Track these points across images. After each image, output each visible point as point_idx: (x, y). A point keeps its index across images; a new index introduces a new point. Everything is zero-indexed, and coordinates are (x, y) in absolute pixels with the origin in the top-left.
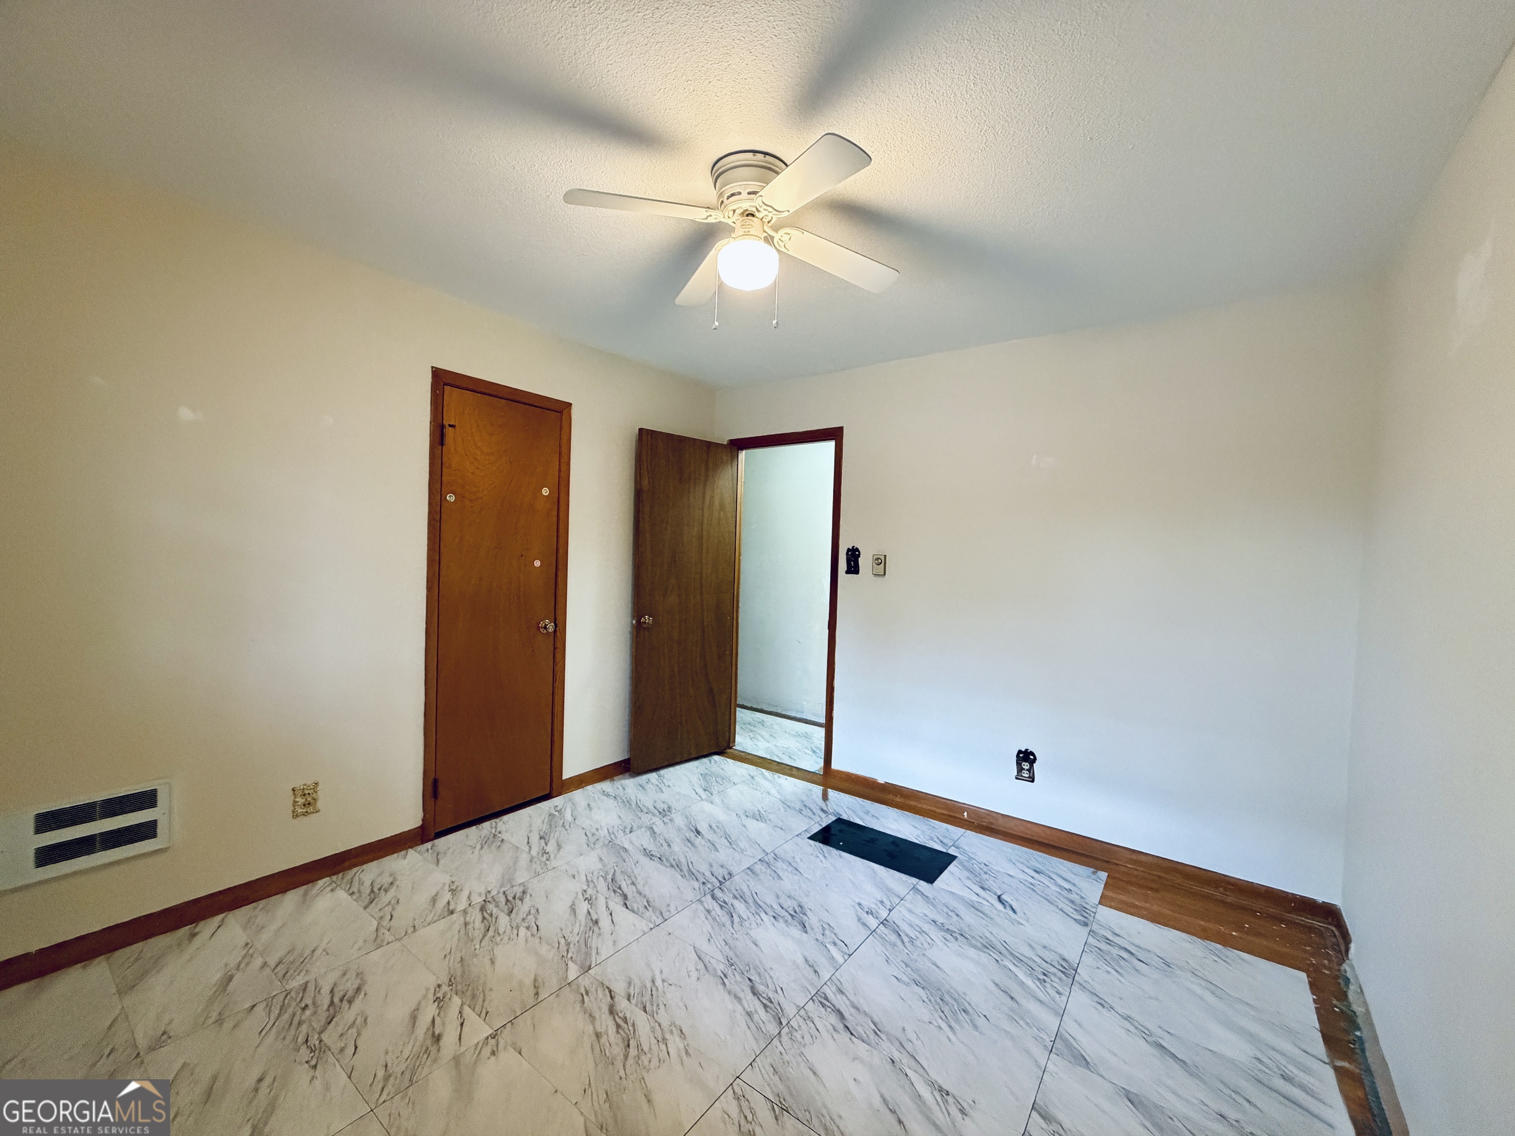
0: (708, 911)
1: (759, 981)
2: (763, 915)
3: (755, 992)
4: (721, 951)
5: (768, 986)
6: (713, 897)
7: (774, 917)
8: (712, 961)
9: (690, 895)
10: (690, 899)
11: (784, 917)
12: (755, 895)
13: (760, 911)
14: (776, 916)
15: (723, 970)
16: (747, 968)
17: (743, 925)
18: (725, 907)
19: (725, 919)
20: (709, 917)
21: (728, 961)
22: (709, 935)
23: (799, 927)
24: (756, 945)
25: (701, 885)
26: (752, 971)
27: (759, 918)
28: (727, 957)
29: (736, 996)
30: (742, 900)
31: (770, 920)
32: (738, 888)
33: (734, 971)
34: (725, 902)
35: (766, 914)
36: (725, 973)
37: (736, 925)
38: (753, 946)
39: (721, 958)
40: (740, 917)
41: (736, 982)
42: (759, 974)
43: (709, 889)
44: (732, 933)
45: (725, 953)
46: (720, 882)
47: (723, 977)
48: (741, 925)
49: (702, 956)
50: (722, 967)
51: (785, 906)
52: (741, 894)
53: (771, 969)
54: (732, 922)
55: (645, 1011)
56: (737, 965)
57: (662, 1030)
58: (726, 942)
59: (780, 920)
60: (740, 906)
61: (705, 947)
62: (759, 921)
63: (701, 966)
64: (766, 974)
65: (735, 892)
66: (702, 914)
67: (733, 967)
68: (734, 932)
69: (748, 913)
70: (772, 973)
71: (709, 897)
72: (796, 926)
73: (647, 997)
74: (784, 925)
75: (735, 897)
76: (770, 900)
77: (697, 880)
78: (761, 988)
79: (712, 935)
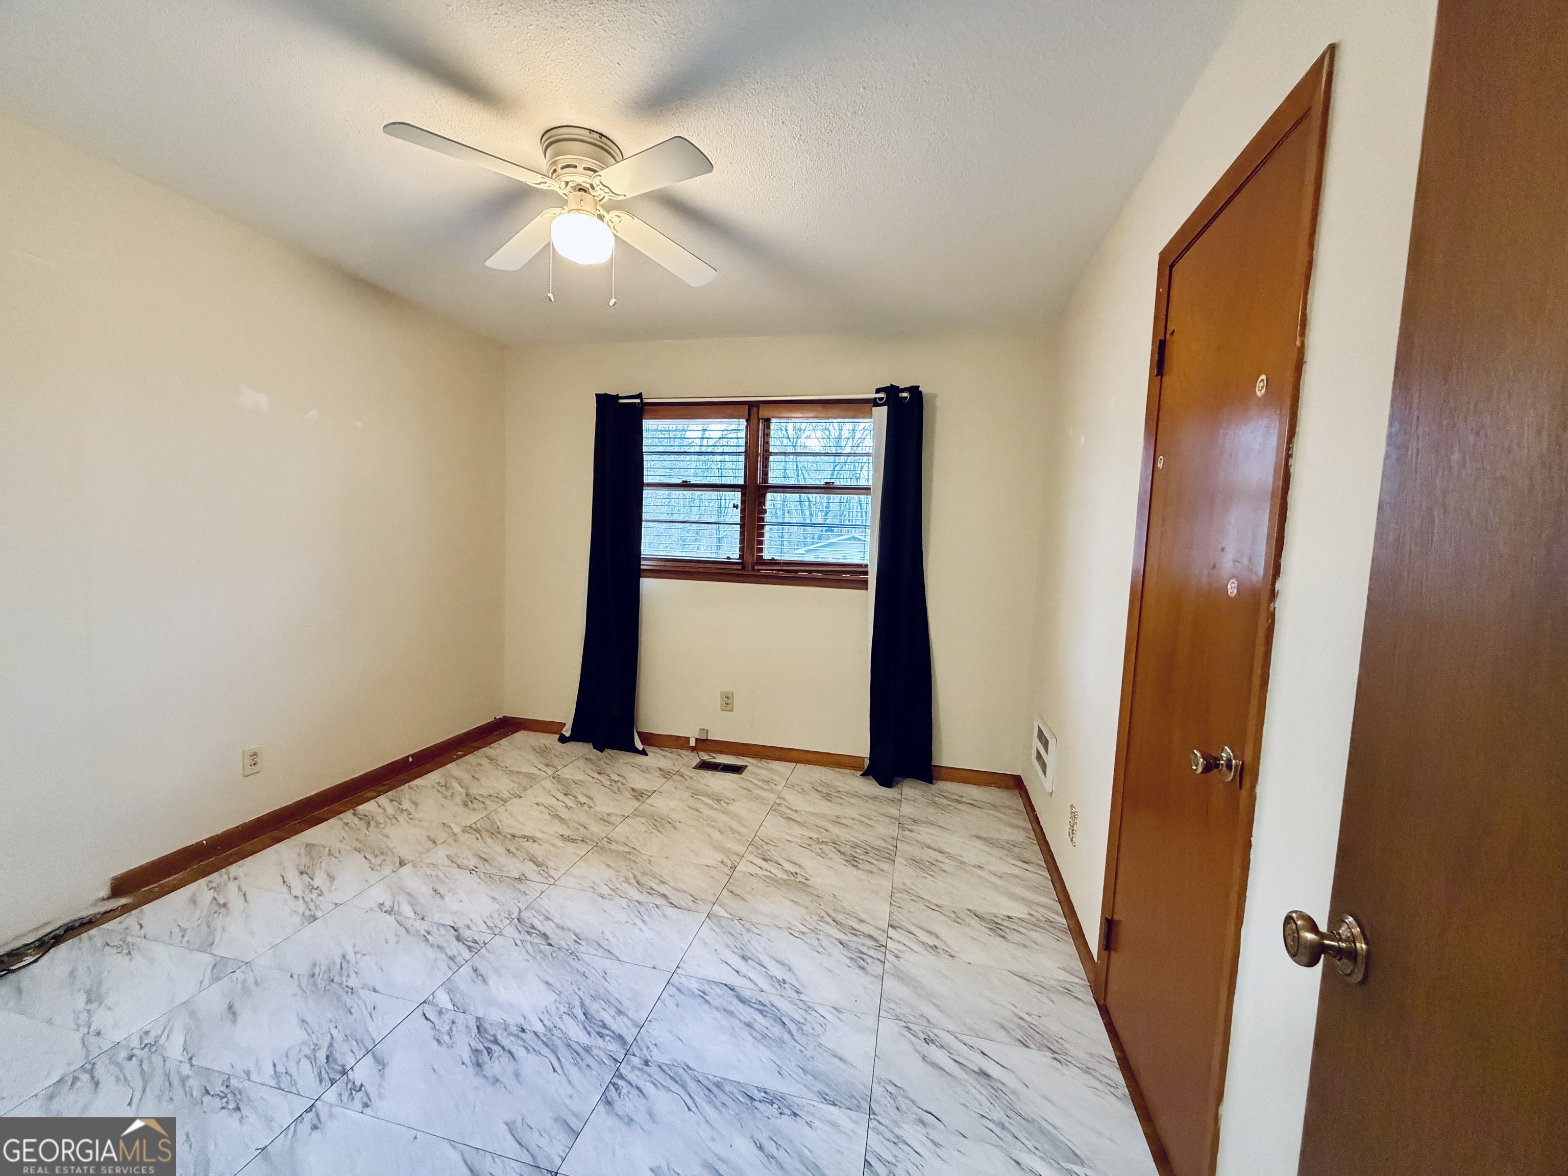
0: (620, 1012)
1: (541, 946)
2: (540, 1029)
3: (545, 936)
4: (588, 965)
5: (531, 943)
6: (621, 1038)
7: (523, 1031)
8: (594, 952)
9: (656, 1031)
10: (654, 1024)
11: (508, 1034)
12: (556, 1064)
13: (545, 1035)
14: (521, 1034)
15: (580, 946)
16: (554, 955)
17: (567, 1005)
18: (599, 1026)
19: (594, 1007)
20: (616, 1004)
21: (577, 956)
22: (607, 978)
23: (487, 1026)
24: (547, 983)
25: (649, 1058)
26: (548, 953)
27: (546, 1023)
28: (579, 960)
29: (562, 928)
30: (577, 1047)
31: (530, 1023)
32: (588, 1072)
33: (568, 949)
34: (601, 1035)
35: (535, 1033)
36: (577, 944)
37: (577, 1003)
38: (551, 981)
39: (587, 958)
40: (575, 1017)
41: (564, 940)
42: (541, 952)
43: (634, 1055)
44: (579, 989)
45: (584, 963)
46: (621, 1077)
47: (579, 940)
48: (569, 1004)
49: (607, 954)
50: (582, 949)
51: (506, 1056)
52: (578, 1059)
53: (527, 960)
54: (582, 1005)
55: (637, 901)
56: (567, 955)
57: (617, 894)
58: (584, 975)
59: (514, 1029)
60: (577, 1034)
61: (609, 964)
62: (545, 1018)
63: (605, 944)
64: (532, 954)
65: (589, 1060)
66: (628, 1006)
67: (570, 952)
68: (577, 991)
69: (562, 1026)
70: (527, 956)
71: (630, 1039)
72: (491, 1024)
73: (642, 910)
74: (510, 1021)
75: (587, 1050)
76: (530, 1064)
77: (660, 1067)
78: (538, 940)
79: (603, 980)
